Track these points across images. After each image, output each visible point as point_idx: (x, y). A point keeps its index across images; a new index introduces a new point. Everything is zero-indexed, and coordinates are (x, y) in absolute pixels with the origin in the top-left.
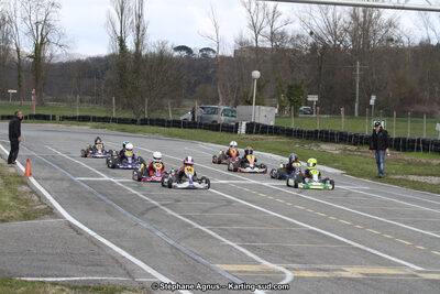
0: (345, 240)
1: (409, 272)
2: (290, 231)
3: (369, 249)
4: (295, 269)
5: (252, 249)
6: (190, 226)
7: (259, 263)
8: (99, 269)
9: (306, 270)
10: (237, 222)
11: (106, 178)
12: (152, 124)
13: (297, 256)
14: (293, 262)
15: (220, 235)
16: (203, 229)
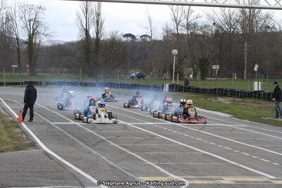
0: (226, 160)
1: (265, 179)
3: (241, 166)
4: (190, 179)
5: (164, 167)
6: (126, 152)
7: (167, 176)
9: (198, 179)
10: (155, 149)
11: (72, 123)
13: (193, 171)
14: (191, 175)
15: (144, 158)
16: (133, 154)
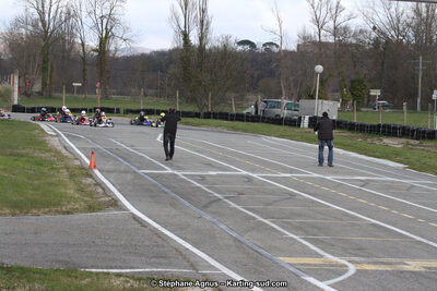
0: (408, 234)
2: (353, 224)
3: (431, 243)
4: (357, 262)
5: (314, 242)
6: (254, 218)
7: (322, 256)
8: (162, 260)
9: (369, 263)
10: (299, 215)
11: (170, 171)
12: (215, 118)
13: (359, 249)
14: (356, 255)
15: (283, 228)
16: (266, 221)
